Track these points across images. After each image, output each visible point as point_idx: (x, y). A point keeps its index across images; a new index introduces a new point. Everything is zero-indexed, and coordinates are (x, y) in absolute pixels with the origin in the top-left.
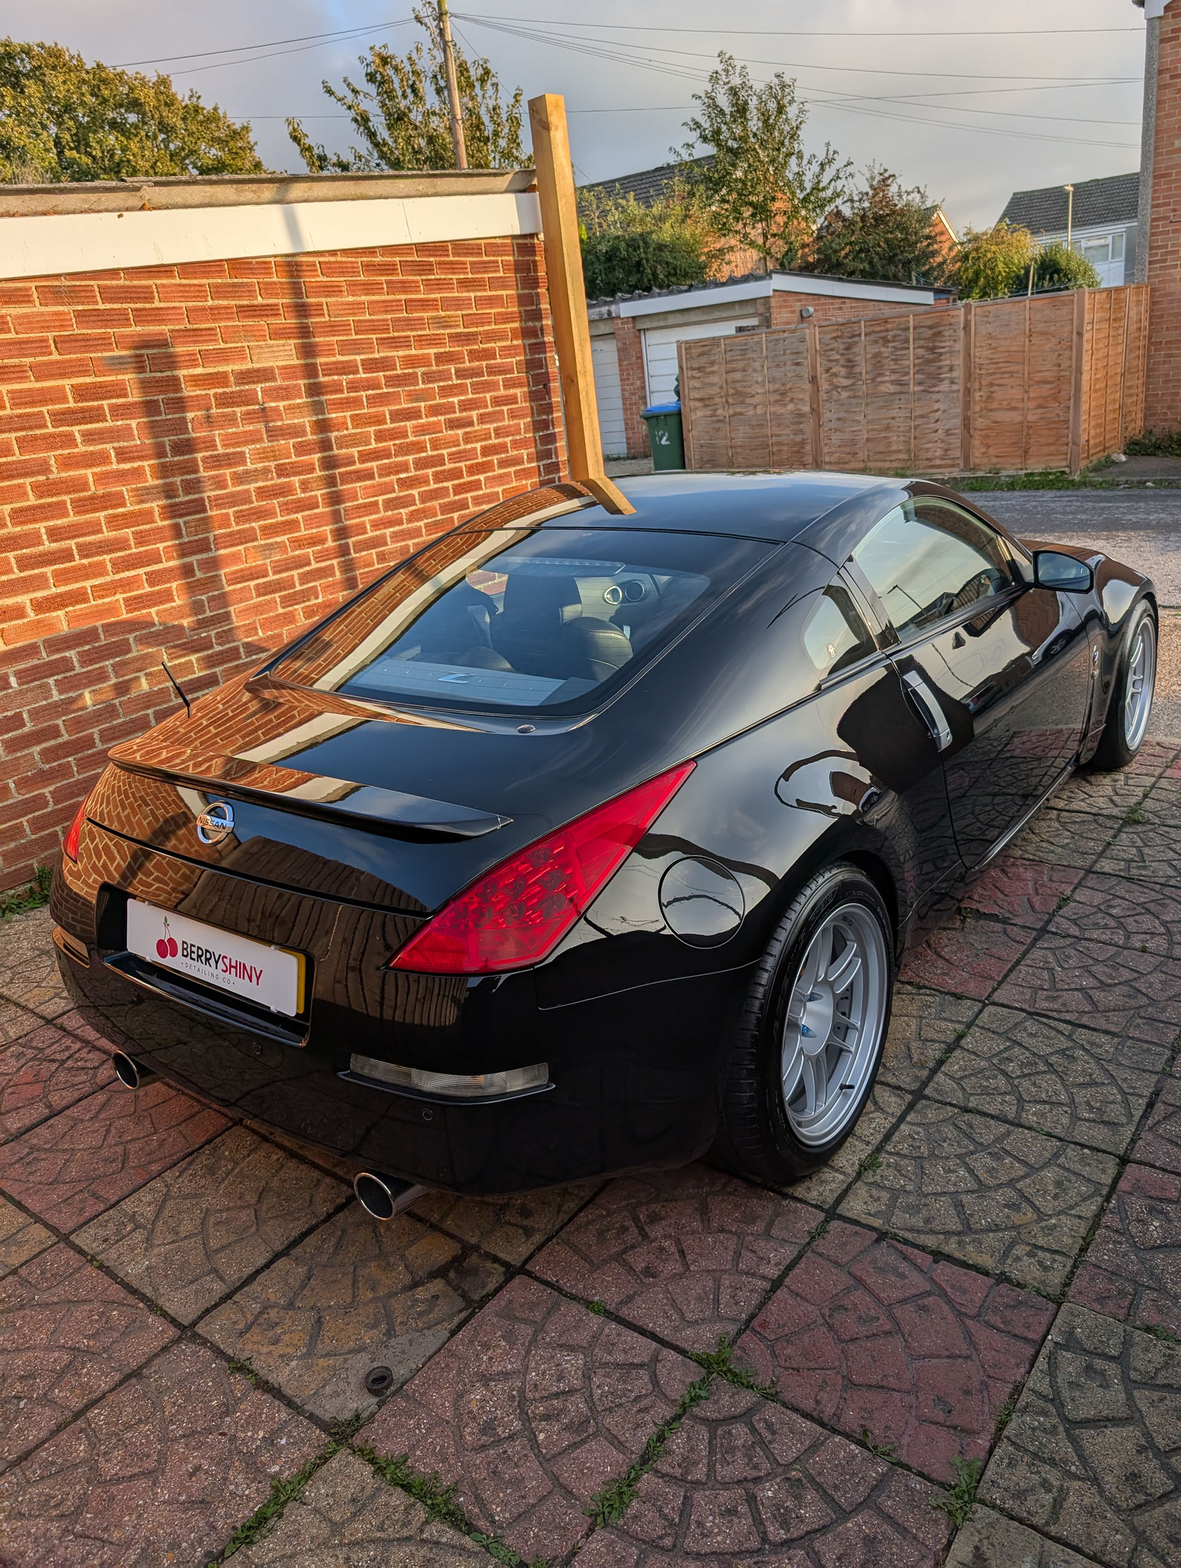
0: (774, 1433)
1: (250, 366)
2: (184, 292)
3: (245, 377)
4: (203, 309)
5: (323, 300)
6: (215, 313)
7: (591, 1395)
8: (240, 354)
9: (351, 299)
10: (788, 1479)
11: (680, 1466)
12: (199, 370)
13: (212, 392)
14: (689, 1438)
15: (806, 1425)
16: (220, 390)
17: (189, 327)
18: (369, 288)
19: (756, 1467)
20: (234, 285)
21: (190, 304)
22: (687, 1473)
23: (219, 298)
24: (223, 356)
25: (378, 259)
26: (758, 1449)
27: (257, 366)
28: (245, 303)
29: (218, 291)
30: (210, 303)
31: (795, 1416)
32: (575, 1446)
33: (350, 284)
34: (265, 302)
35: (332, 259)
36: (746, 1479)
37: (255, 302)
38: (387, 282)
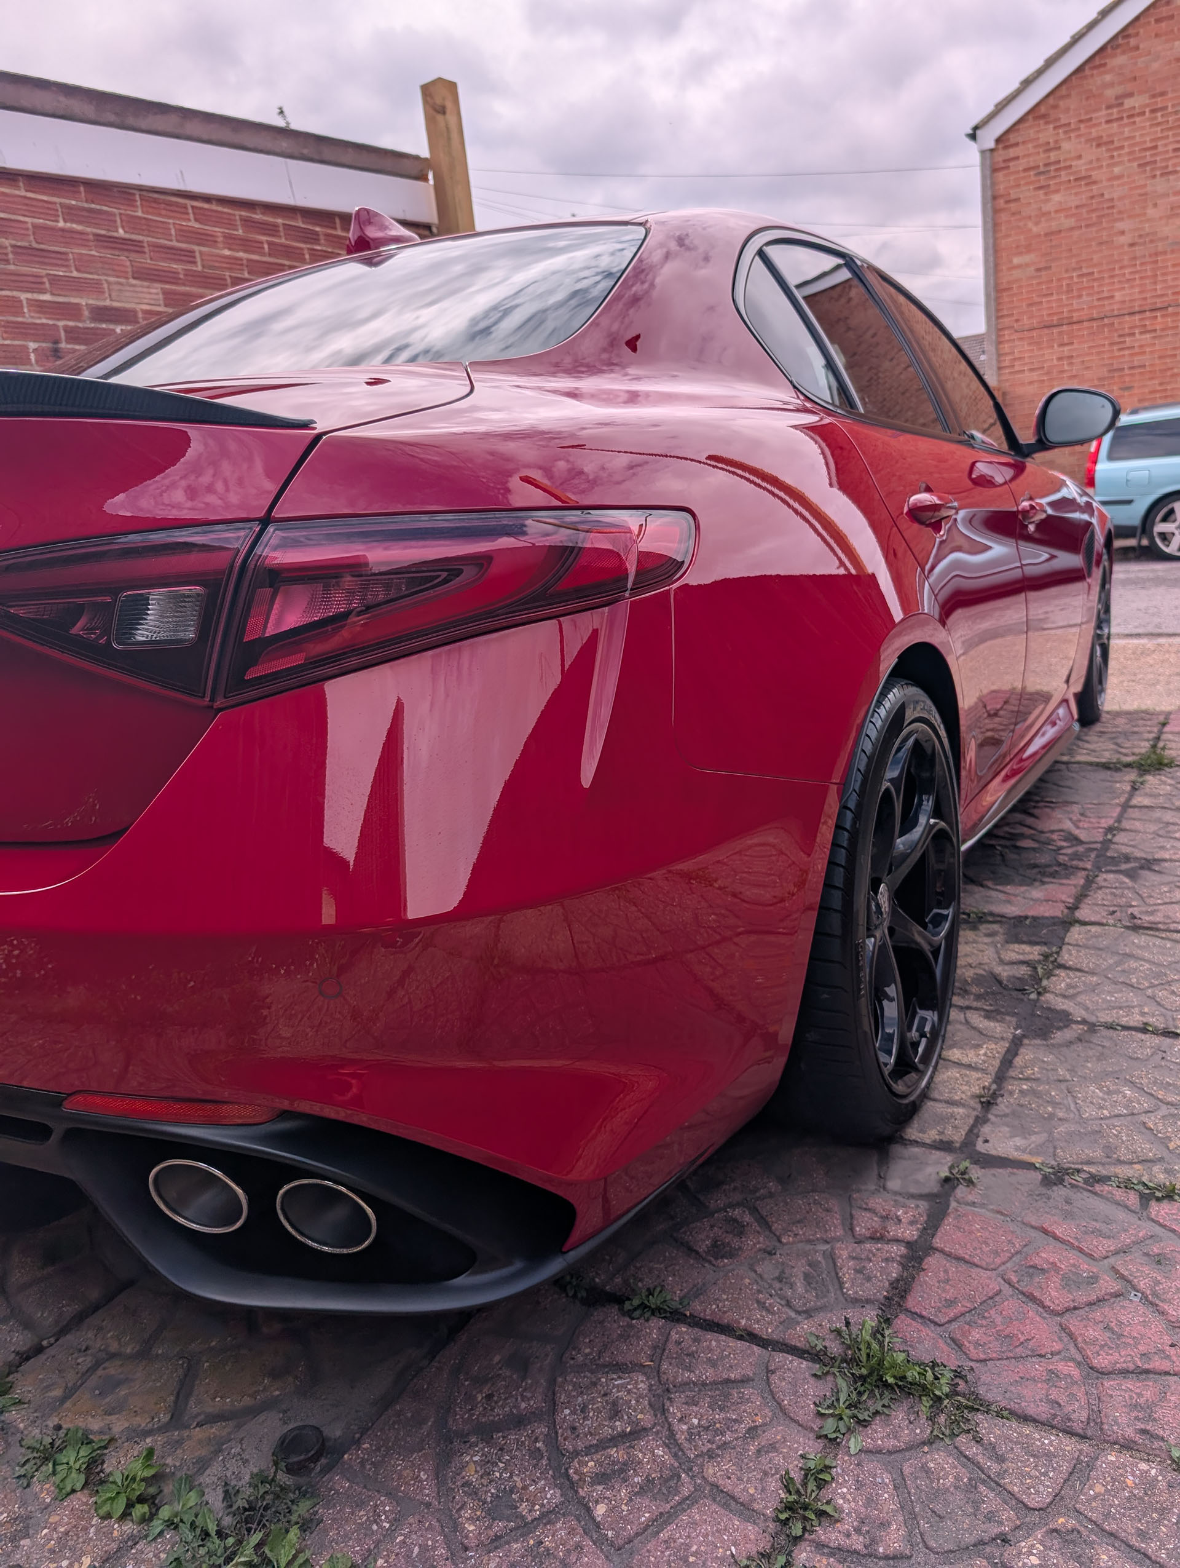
0: (1001, 1459)
1: (108, 303)
2: (31, 208)
3: (102, 314)
4: (52, 229)
5: (196, 248)
6: (68, 236)
7: (672, 1434)
8: (96, 288)
9: (227, 252)
10: (1055, 1530)
11: (858, 1531)
12: (47, 297)
13: (61, 324)
14: (859, 1485)
15: (1049, 1441)
16: (71, 324)
17: (35, 245)
18: (246, 244)
19: (990, 1517)
20: (90, 210)
21: (36, 221)
22: (874, 1542)
23: (72, 221)
24: (78, 286)
25: (258, 216)
26: (982, 1488)
27: (116, 304)
28: (103, 232)
29: (70, 213)
30: (61, 224)
31: (1027, 1430)
32: (662, 1520)
33: (227, 237)
34: (127, 236)
35: (206, 206)
36: (981, 1543)
37: (115, 234)
38: (270, 243)
